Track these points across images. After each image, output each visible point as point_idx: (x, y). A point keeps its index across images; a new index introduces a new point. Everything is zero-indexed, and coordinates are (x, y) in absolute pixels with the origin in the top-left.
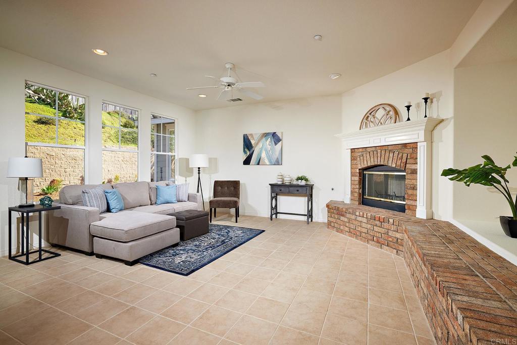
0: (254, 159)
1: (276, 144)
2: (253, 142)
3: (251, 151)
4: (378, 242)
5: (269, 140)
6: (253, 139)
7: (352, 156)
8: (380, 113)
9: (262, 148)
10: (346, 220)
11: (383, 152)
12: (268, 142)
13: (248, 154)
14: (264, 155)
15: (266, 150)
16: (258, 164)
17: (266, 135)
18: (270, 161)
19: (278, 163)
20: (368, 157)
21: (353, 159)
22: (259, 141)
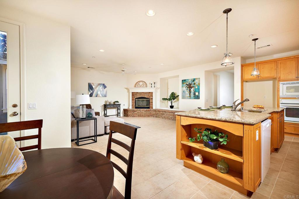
0: (94, 94)
1: (104, 89)
2: (94, 87)
3: (93, 91)
4: (148, 116)
5: (102, 86)
6: (94, 85)
7: (132, 94)
8: (141, 83)
9: (98, 90)
10: (137, 113)
11: (143, 94)
12: (101, 87)
13: (91, 92)
14: (99, 93)
15: (100, 91)
16: (97, 96)
17: (100, 84)
18: (102, 95)
19: (105, 96)
20: (139, 95)
21: (133, 95)
22: (97, 86)
